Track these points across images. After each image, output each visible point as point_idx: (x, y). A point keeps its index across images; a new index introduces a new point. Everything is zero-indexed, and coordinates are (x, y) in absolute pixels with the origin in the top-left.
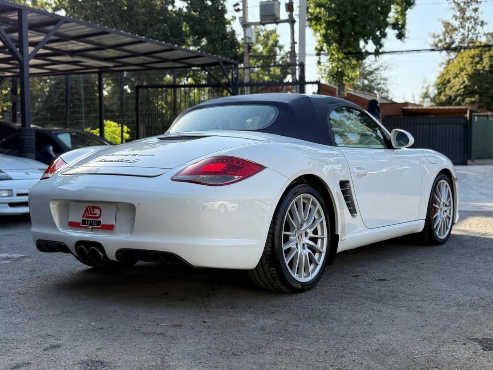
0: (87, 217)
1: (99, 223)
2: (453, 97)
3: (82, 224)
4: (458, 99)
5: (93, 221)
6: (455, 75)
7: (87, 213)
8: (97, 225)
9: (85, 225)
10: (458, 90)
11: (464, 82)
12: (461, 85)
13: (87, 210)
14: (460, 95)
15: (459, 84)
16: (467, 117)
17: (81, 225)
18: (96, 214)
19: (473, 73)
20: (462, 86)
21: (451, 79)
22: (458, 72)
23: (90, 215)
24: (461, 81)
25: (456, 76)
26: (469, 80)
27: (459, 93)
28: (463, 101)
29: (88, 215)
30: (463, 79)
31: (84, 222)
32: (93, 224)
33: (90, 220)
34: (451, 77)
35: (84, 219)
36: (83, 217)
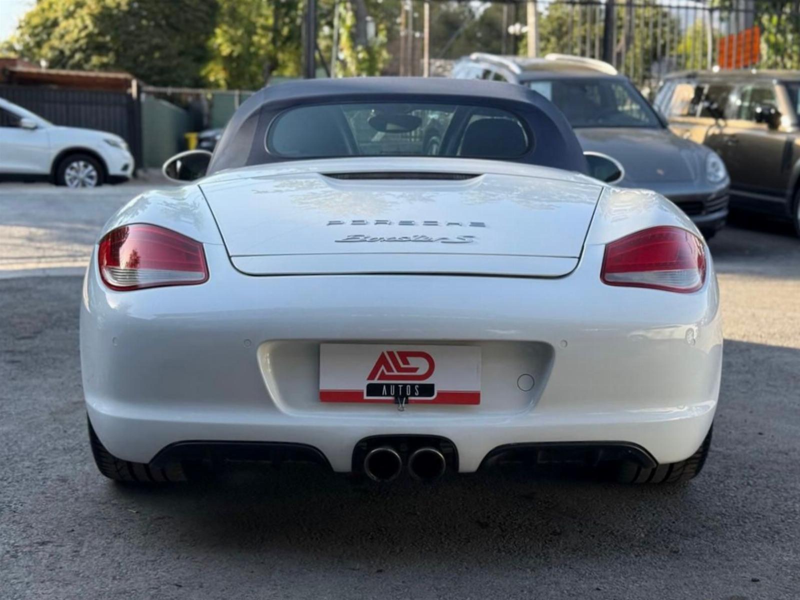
0: (383, 377)
1: (428, 390)
2: (67, 53)
3: (368, 395)
4: (78, 56)
5: (405, 386)
6: (66, 14)
7: (383, 368)
8: (419, 396)
9: (381, 395)
10: (77, 41)
11: (86, 27)
12: (80, 31)
13: (382, 361)
14: (80, 49)
15: (76, 31)
16: (131, 95)
17: (365, 397)
18: (415, 370)
19: (101, 13)
20: (83, 34)
21: (61, 19)
22: (72, 8)
23: (396, 373)
24: (80, 25)
25: (70, 15)
26: (95, 25)
27: (77, 46)
28: (87, 59)
29: (387, 373)
30: (83, 21)
31: (373, 390)
32: (408, 394)
33: (397, 386)
34: (60, 15)
35: (376, 381)
36: (372, 377)
